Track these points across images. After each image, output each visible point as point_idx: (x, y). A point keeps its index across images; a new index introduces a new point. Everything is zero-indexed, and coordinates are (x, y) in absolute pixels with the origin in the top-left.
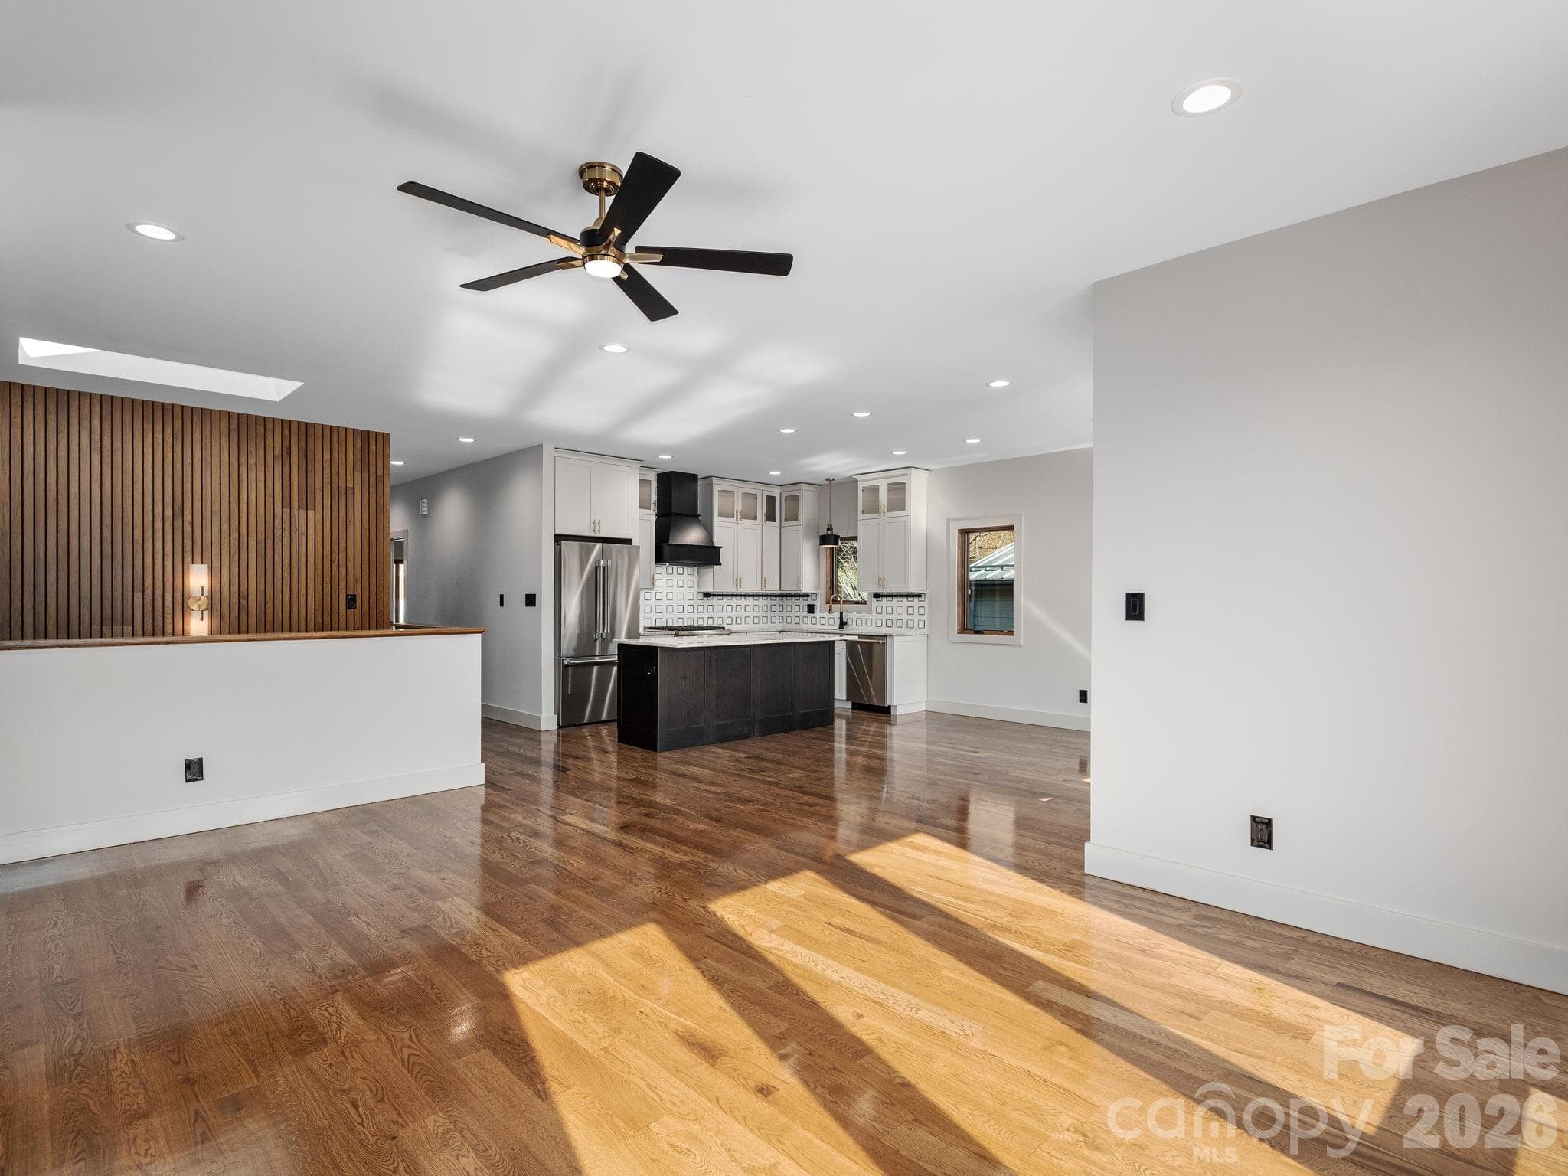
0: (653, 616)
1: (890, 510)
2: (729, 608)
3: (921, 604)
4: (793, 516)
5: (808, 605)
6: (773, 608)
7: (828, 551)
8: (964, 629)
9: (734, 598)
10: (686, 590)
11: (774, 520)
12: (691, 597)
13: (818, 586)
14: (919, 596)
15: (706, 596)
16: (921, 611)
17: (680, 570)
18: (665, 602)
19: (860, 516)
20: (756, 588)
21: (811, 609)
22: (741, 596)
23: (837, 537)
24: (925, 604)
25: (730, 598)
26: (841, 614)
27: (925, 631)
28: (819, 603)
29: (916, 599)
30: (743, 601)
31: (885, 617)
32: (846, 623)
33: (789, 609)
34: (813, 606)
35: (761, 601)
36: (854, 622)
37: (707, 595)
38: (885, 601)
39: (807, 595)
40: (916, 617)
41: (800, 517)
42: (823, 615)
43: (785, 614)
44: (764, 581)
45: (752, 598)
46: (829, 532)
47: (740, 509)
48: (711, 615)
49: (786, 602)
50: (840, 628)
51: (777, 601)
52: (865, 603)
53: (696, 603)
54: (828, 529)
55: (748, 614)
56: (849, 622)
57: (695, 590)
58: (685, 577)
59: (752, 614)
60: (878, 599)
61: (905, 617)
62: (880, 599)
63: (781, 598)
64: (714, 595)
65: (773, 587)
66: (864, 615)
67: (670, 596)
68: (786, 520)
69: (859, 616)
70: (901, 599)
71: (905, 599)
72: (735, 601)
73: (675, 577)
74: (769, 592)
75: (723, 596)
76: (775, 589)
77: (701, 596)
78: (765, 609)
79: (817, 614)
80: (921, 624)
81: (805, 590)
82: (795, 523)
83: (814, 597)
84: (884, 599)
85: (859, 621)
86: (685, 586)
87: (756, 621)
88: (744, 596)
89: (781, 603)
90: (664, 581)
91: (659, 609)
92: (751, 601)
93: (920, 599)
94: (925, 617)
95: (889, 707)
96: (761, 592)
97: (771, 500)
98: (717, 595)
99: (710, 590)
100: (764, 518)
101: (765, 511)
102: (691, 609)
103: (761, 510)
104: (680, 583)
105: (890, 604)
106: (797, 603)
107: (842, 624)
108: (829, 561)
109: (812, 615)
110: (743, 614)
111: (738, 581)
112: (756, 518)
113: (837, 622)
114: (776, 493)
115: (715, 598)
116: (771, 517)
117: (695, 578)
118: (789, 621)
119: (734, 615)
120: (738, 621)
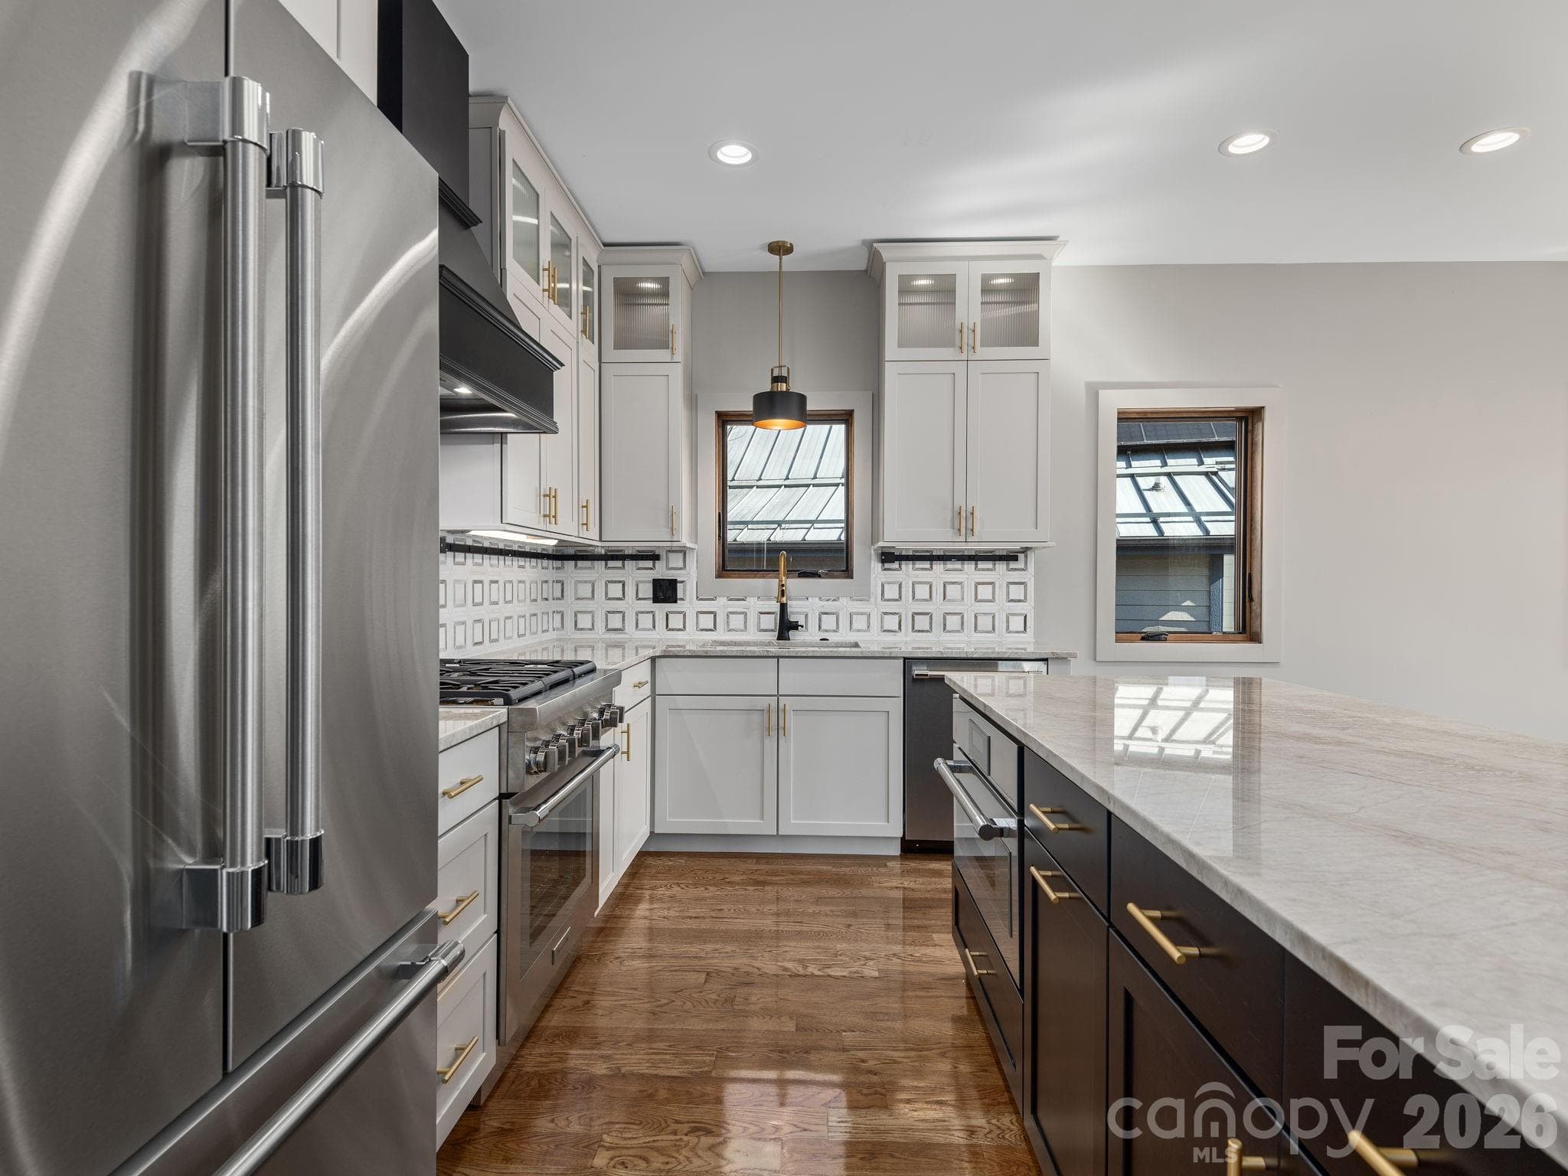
1: (988, 343)
3: (1015, 576)
5: (656, 581)
6: (545, 590)
8: (1127, 632)
13: (694, 531)
14: (1010, 557)
16: (1017, 592)
19: (892, 348)
23: (798, 403)
24: (1029, 577)
27: (1030, 638)
28: (695, 575)
29: (1002, 565)
30: (501, 569)
31: (907, 607)
32: (795, 626)
33: (585, 590)
34: (673, 582)
35: (529, 571)
38: (908, 571)
39: (651, 557)
40: (1001, 607)
42: (707, 606)
43: (570, 605)
46: (779, 387)
49: (576, 573)
50: (777, 638)
51: (550, 570)
54: (777, 379)
56: (804, 622)
60: (887, 565)
61: (969, 608)
62: (896, 565)
63: (557, 563)
66: (845, 605)
69: (829, 606)
70: (958, 565)
71: (969, 566)
78: (533, 593)
80: (1017, 623)
83: (676, 562)
84: (907, 566)
89: (556, 574)
92: (514, 570)
93: (1013, 565)
94: (1027, 608)
105: (924, 576)
106: (616, 574)
107: (786, 627)
109: (669, 606)
113: (771, 622)
118: (584, 623)
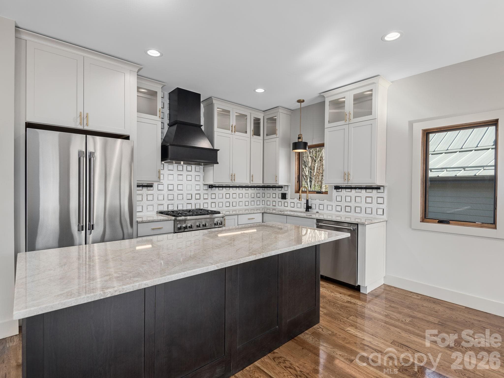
0: (166, 203)
1: (354, 117)
2: (228, 196)
3: (380, 195)
4: (272, 132)
5: (282, 194)
6: (258, 195)
7: (297, 154)
8: (425, 218)
9: (231, 189)
10: (193, 182)
11: (259, 135)
12: (198, 187)
13: (289, 180)
14: (378, 188)
15: (210, 188)
16: (380, 200)
17: (189, 168)
18: (176, 192)
19: (327, 124)
20: (247, 182)
21: (284, 196)
22: (236, 187)
23: (305, 144)
24: (385, 195)
25: (228, 189)
26: (307, 201)
27: (385, 217)
28: (290, 192)
29: (375, 191)
30: (238, 191)
31: (344, 204)
32: (311, 208)
33: (268, 195)
34: (285, 194)
35: (250, 191)
36: (317, 206)
37: (211, 186)
38: (344, 192)
39: (281, 187)
40: (374, 206)
41: (278, 132)
42: (292, 201)
43: (266, 199)
44: (251, 177)
45: (244, 189)
46: (300, 140)
47: (234, 124)
48: (213, 201)
49: (267, 191)
50: (306, 211)
51: (261, 191)
52: (326, 193)
53: (202, 192)
54: (299, 138)
55: (241, 200)
56: (313, 207)
57: (201, 183)
58: (193, 173)
59: (244, 199)
60: (338, 190)
61: (364, 205)
62: (340, 190)
63: (263, 189)
64: (216, 187)
65: (258, 181)
66: (326, 202)
67: (180, 187)
68: (267, 135)
69: (321, 202)
70: (360, 190)
71: (363, 191)
72: (232, 191)
73: (185, 173)
74: (256, 185)
75: (223, 187)
76: (260, 183)
77: (206, 187)
78: (253, 196)
79: (289, 200)
80: (380, 212)
81: (281, 183)
82: (274, 136)
83: (286, 189)
84: (344, 191)
85: (321, 207)
86: (193, 180)
87: (247, 203)
88: (239, 187)
89: (263, 191)
90: (176, 176)
91: (171, 197)
92: (243, 191)
93: (379, 191)
94: (384, 206)
95: (359, 286)
96: (250, 185)
97: (257, 122)
98: (219, 187)
99: (211, 183)
100: (252, 133)
101: (252, 128)
102: (198, 197)
103: (250, 127)
104: (189, 178)
105: (349, 194)
106: (274, 192)
107: (308, 208)
108: (297, 163)
109: (285, 200)
110: (238, 200)
111: (233, 177)
112: (246, 132)
113: (304, 206)
114: (260, 116)
115: (217, 189)
116: (257, 132)
117: (201, 174)
118: (268, 204)
119: (231, 200)
120: (234, 204)
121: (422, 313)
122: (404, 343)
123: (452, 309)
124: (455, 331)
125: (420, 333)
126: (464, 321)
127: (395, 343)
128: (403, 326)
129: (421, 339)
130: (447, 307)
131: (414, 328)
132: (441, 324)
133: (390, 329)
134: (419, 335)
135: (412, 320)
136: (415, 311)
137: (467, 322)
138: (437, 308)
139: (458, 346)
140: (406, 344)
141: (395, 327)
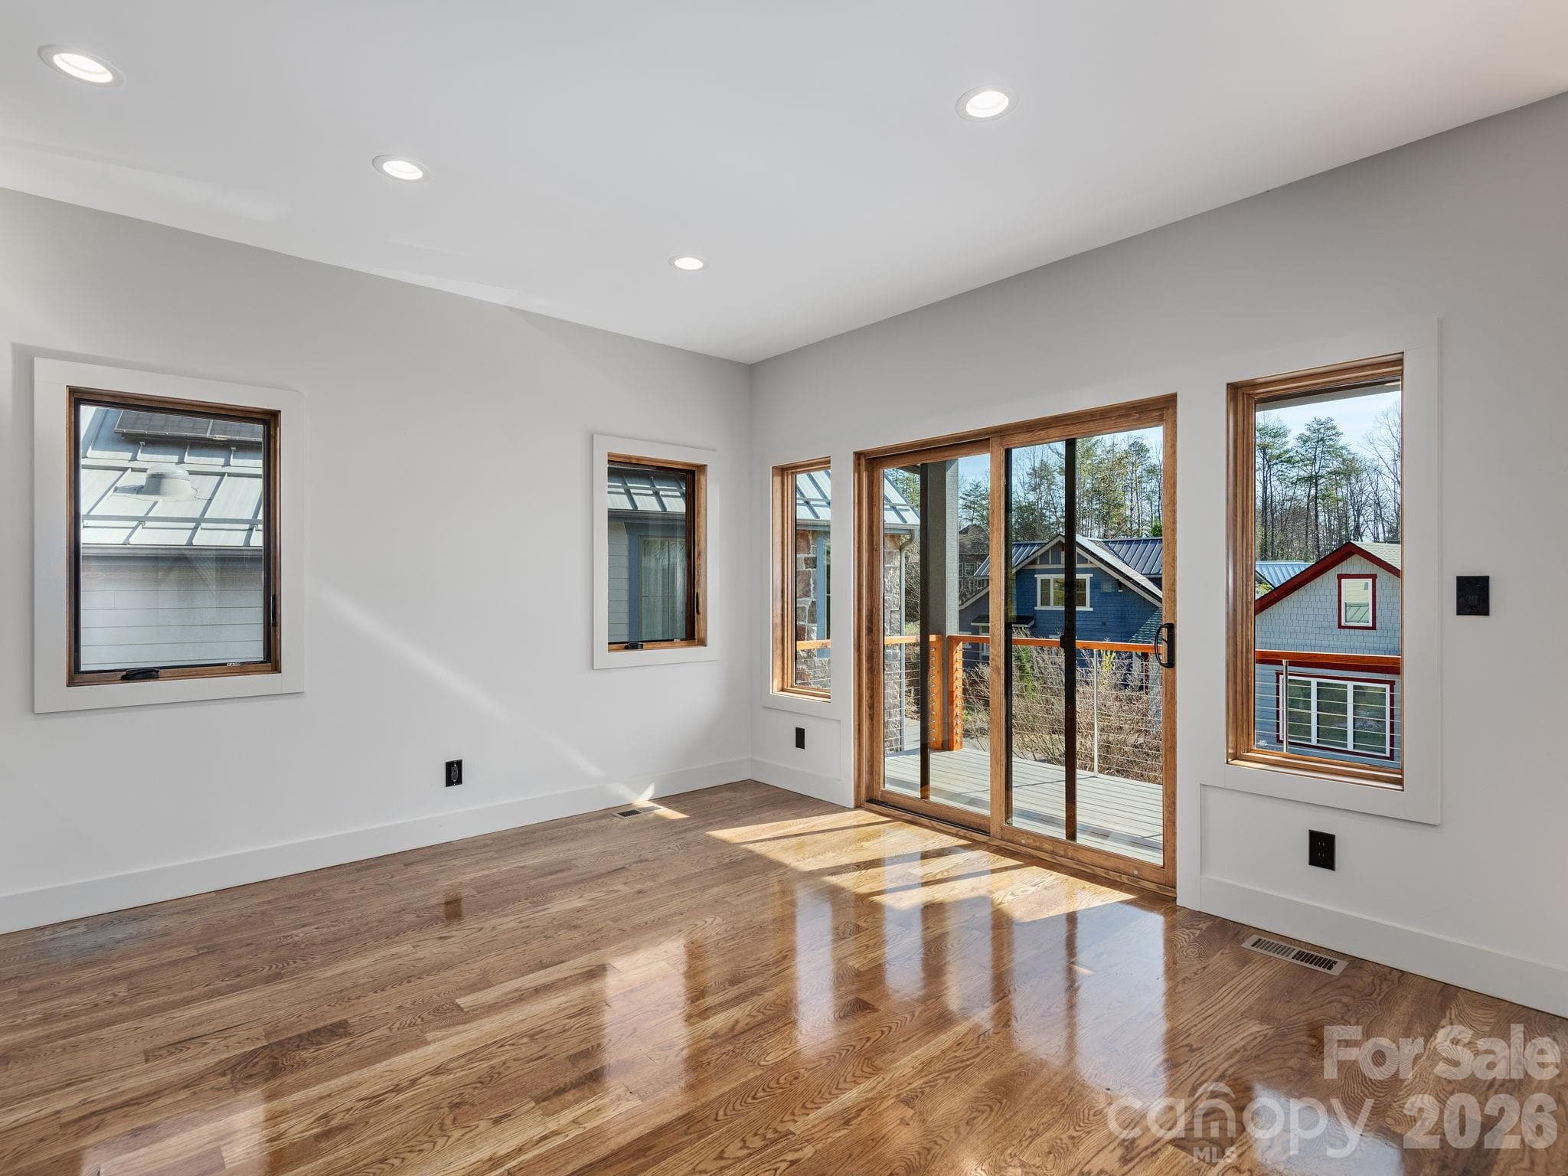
8: (75, 673)
121: (139, 955)
122: (176, 1038)
123: (191, 911)
124: (249, 945)
125: (186, 994)
126: (243, 918)
127: (156, 1053)
128: (127, 1009)
129: (205, 1003)
130: (178, 913)
131: (159, 996)
132: (206, 950)
133: (101, 1037)
134: (187, 1000)
135: (131, 984)
136: (114, 961)
137: (250, 916)
138: (158, 925)
139: (286, 965)
140: (183, 1035)
141: (109, 1026)
